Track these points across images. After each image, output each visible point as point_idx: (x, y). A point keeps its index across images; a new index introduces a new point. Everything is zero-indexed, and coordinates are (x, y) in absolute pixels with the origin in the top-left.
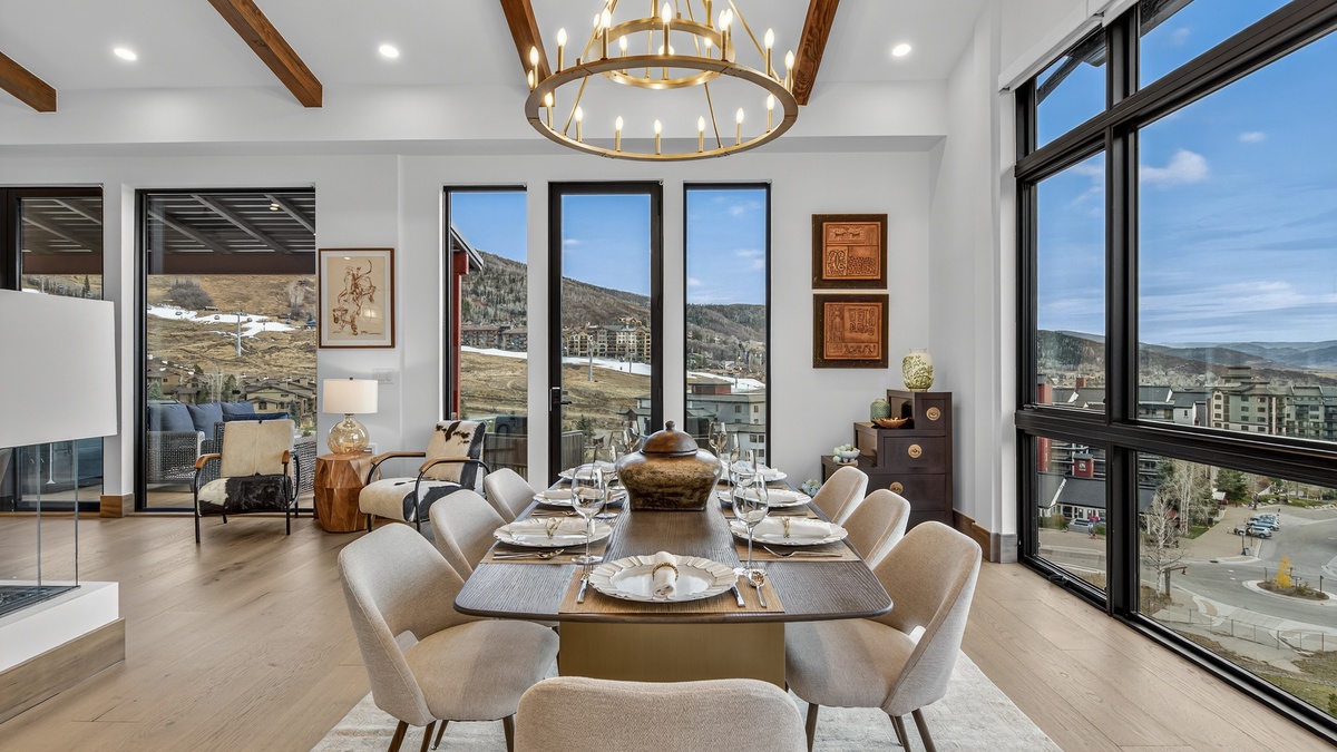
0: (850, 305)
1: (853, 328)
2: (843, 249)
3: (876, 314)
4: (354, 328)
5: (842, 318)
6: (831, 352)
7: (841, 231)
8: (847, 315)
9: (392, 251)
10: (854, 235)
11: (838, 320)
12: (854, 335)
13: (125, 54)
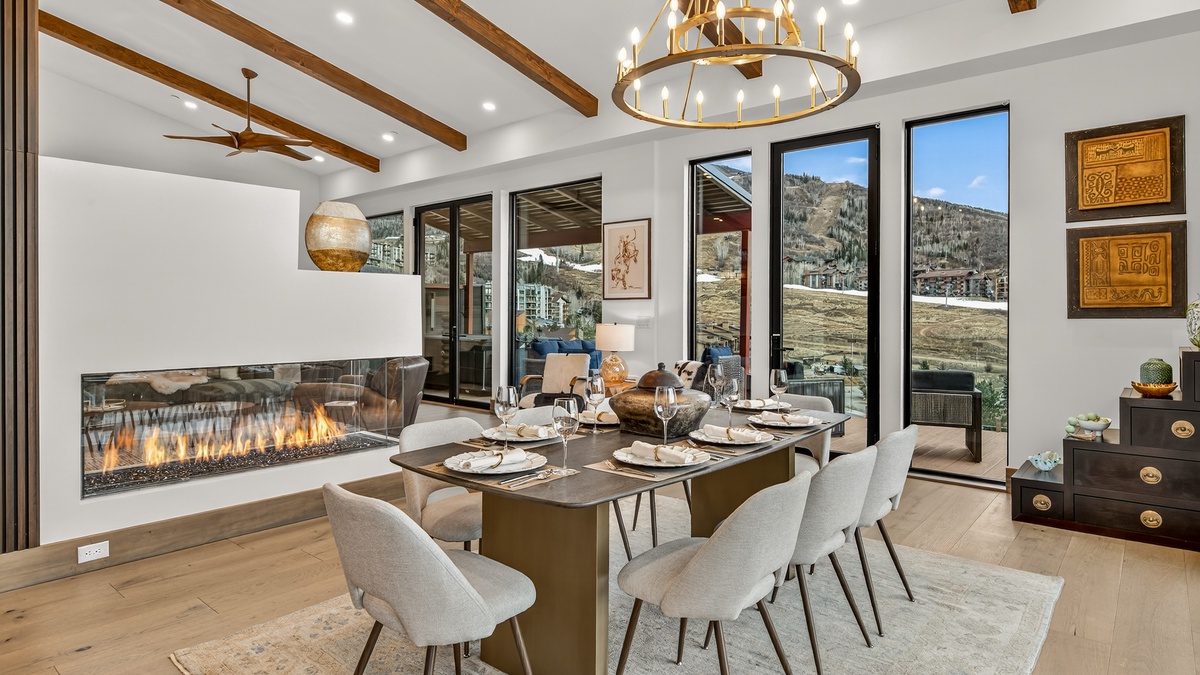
0: (1121, 239)
1: (1124, 268)
2: (1109, 170)
3: (1162, 248)
4: (624, 284)
5: (1107, 256)
6: (1089, 298)
7: (1105, 148)
8: (1114, 251)
9: (649, 220)
10: (1125, 150)
11: (1099, 259)
12: (1126, 276)
13: (489, 106)
